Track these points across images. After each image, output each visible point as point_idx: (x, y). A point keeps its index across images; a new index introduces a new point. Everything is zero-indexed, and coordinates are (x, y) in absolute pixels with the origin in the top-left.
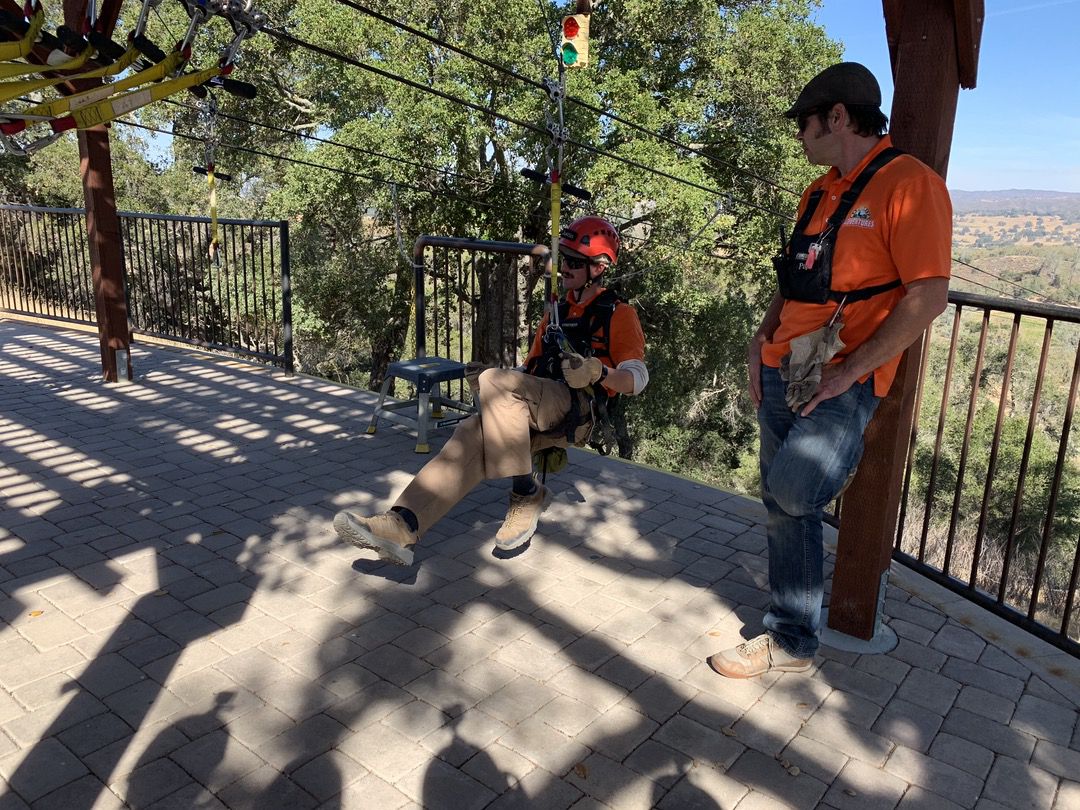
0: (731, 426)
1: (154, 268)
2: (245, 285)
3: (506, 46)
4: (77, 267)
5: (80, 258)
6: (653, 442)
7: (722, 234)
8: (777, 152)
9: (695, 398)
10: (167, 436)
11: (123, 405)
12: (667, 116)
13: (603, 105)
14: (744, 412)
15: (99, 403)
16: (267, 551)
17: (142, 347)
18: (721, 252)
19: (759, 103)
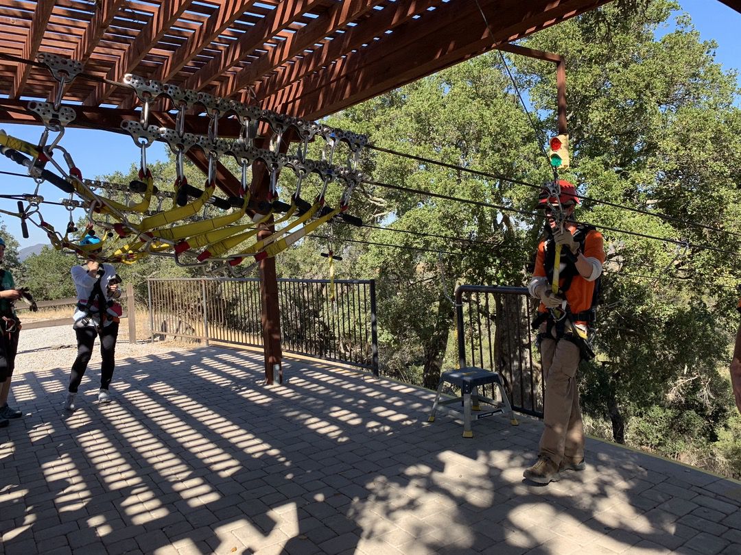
0: (706, 407)
3: (508, 153)
6: (640, 419)
7: (680, 261)
8: (719, 201)
9: (672, 384)
10: (301, 422)
11: (276, 400)
12: (627, 184)
13: (579, 181)
14: (716, 394)
15: (262, 399)
16: (363, 508)
17: (287, 360)
18: (681, 274)
19: (700, 167)
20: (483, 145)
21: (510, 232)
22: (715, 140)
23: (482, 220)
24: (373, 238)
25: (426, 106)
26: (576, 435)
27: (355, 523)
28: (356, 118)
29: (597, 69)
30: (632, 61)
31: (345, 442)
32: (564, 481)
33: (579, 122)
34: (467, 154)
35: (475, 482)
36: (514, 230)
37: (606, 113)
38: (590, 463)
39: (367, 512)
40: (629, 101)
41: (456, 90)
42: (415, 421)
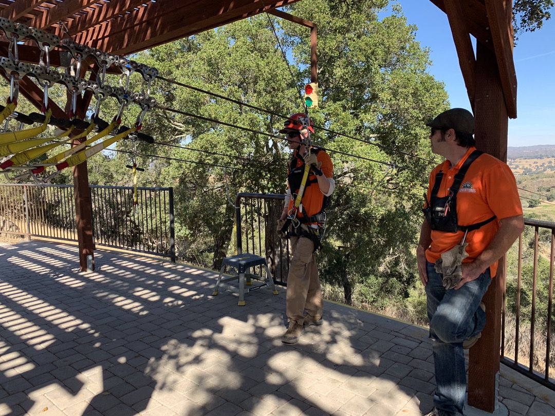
0: (403, 275)
1: (106, 207)
2: (151, 214)
3: (277, 95)
4: (69, 208)
5: (70, 204)
6: (362, 285)
7: (390, 177)
8: (415, 136)
9: (383, 261)
10: (109, 301)
11: (90, 284)
12: (357, 122)
13: (325, 119)
14: (409, 267)
15: (76, 284)
16: (158, 366)
17: (99, 252)
18: (390, 186)
19: (404, 113)
20: (259, 87)
21: (277, 154)
22: (414, 95)
23: (257, 144)
24: (174, 155)
25: (216, 54)
26: (317, 301)
27: (151, 378)
28: (160, 58)
29: (339, 37)
30: (363, 34)
31: (145, 315)
32: (308, 333)
33: (327, 76)
34: (247, 93)
35: (245, 339)
36: (281, 152)
37: (345, 70)
38: (326, 320)
39: (161, 369)
40: (361, 63)
41: (238, 43)
42: (202, 296)
